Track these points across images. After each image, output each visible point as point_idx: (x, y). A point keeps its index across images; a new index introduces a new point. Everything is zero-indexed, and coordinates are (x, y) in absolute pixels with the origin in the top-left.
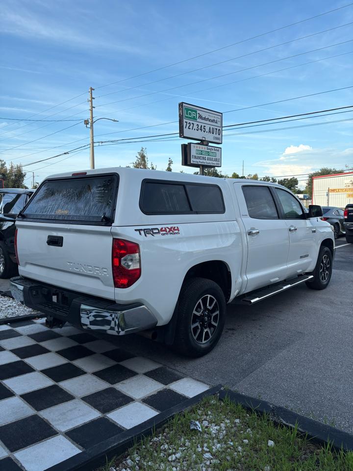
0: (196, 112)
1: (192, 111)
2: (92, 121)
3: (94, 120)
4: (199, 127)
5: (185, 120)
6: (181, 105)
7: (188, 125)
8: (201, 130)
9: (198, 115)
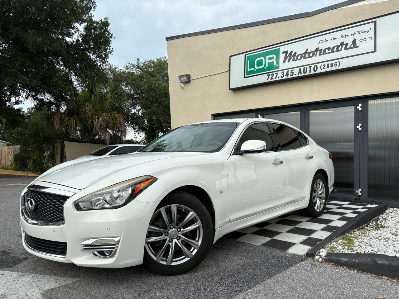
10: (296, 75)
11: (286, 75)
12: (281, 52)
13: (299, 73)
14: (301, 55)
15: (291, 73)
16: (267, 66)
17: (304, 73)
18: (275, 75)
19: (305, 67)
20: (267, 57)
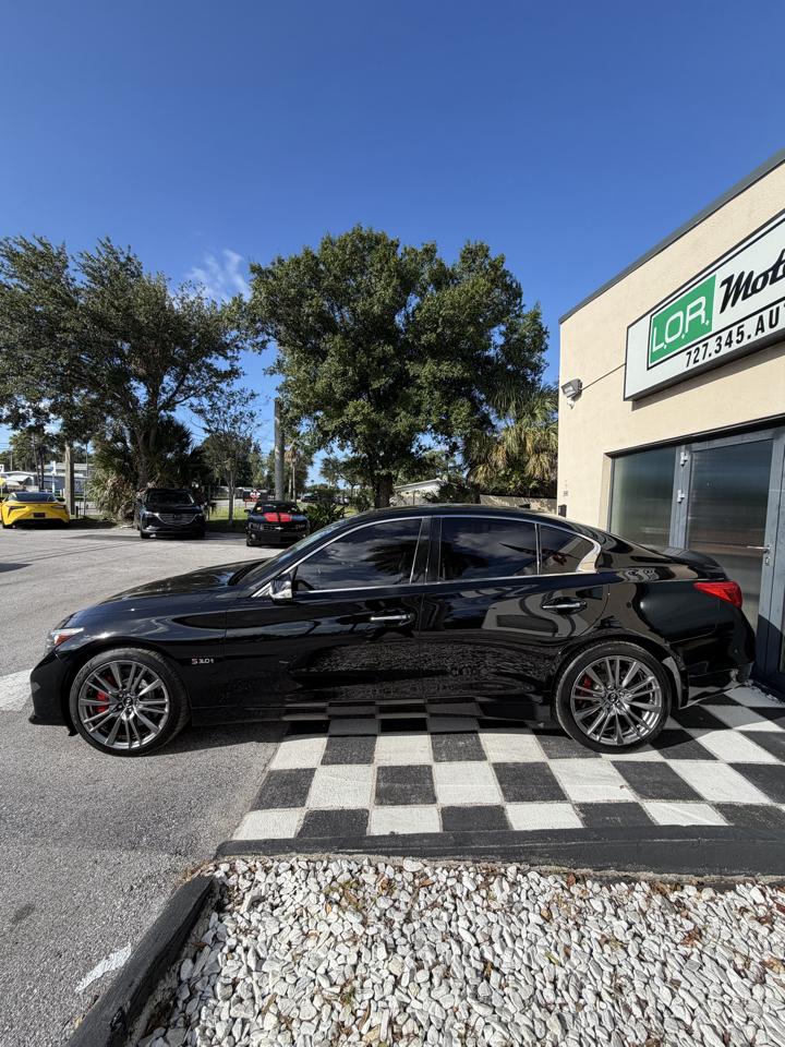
10: (749, 337)
11: (726, 344)
12: (718, 282)
13: (758, 330)
14: (765, 274)
15: (738, 334)
16: (687, 331)
17: (771, 326)
18: (702, 350)
19: (774, 308)
20: (690, 307)
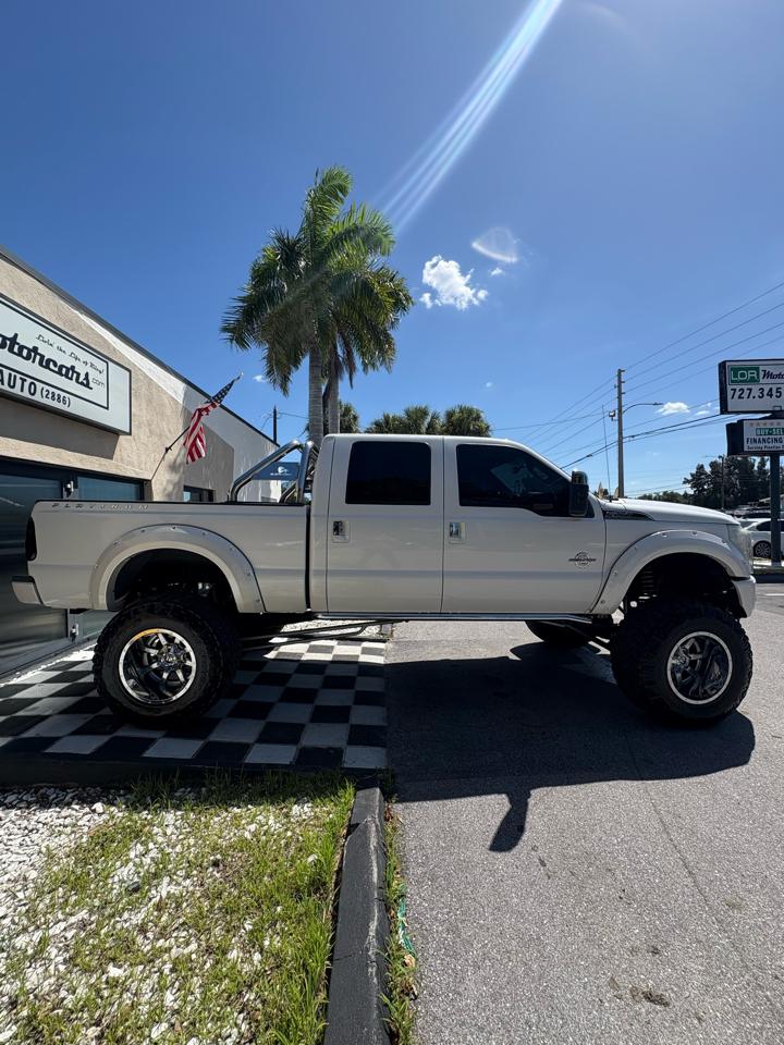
0: (757, 369)
1: (747, 369)
2: (620, 411)
3: (623, 409)
4: (765, 393)
5: (729, 388)
6: (722, 366)
7: (738, 393)
8: (771, 396)
9: (762, 374)
14: (4, 337)
